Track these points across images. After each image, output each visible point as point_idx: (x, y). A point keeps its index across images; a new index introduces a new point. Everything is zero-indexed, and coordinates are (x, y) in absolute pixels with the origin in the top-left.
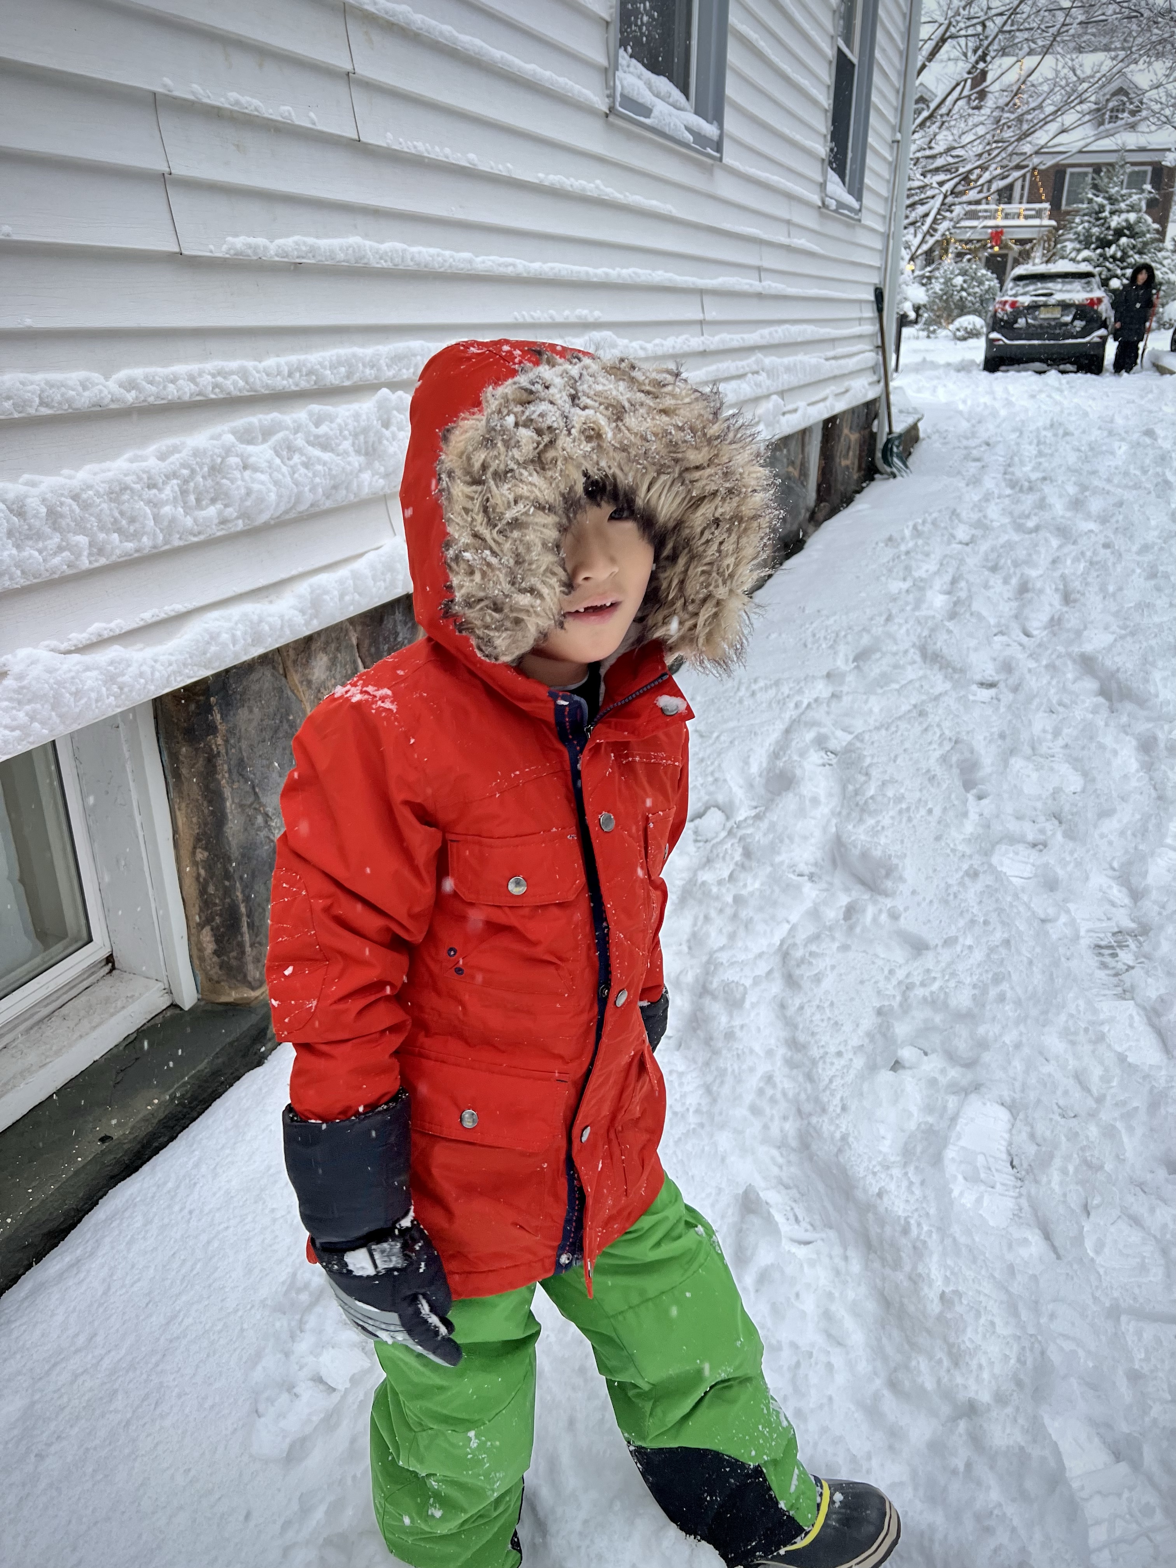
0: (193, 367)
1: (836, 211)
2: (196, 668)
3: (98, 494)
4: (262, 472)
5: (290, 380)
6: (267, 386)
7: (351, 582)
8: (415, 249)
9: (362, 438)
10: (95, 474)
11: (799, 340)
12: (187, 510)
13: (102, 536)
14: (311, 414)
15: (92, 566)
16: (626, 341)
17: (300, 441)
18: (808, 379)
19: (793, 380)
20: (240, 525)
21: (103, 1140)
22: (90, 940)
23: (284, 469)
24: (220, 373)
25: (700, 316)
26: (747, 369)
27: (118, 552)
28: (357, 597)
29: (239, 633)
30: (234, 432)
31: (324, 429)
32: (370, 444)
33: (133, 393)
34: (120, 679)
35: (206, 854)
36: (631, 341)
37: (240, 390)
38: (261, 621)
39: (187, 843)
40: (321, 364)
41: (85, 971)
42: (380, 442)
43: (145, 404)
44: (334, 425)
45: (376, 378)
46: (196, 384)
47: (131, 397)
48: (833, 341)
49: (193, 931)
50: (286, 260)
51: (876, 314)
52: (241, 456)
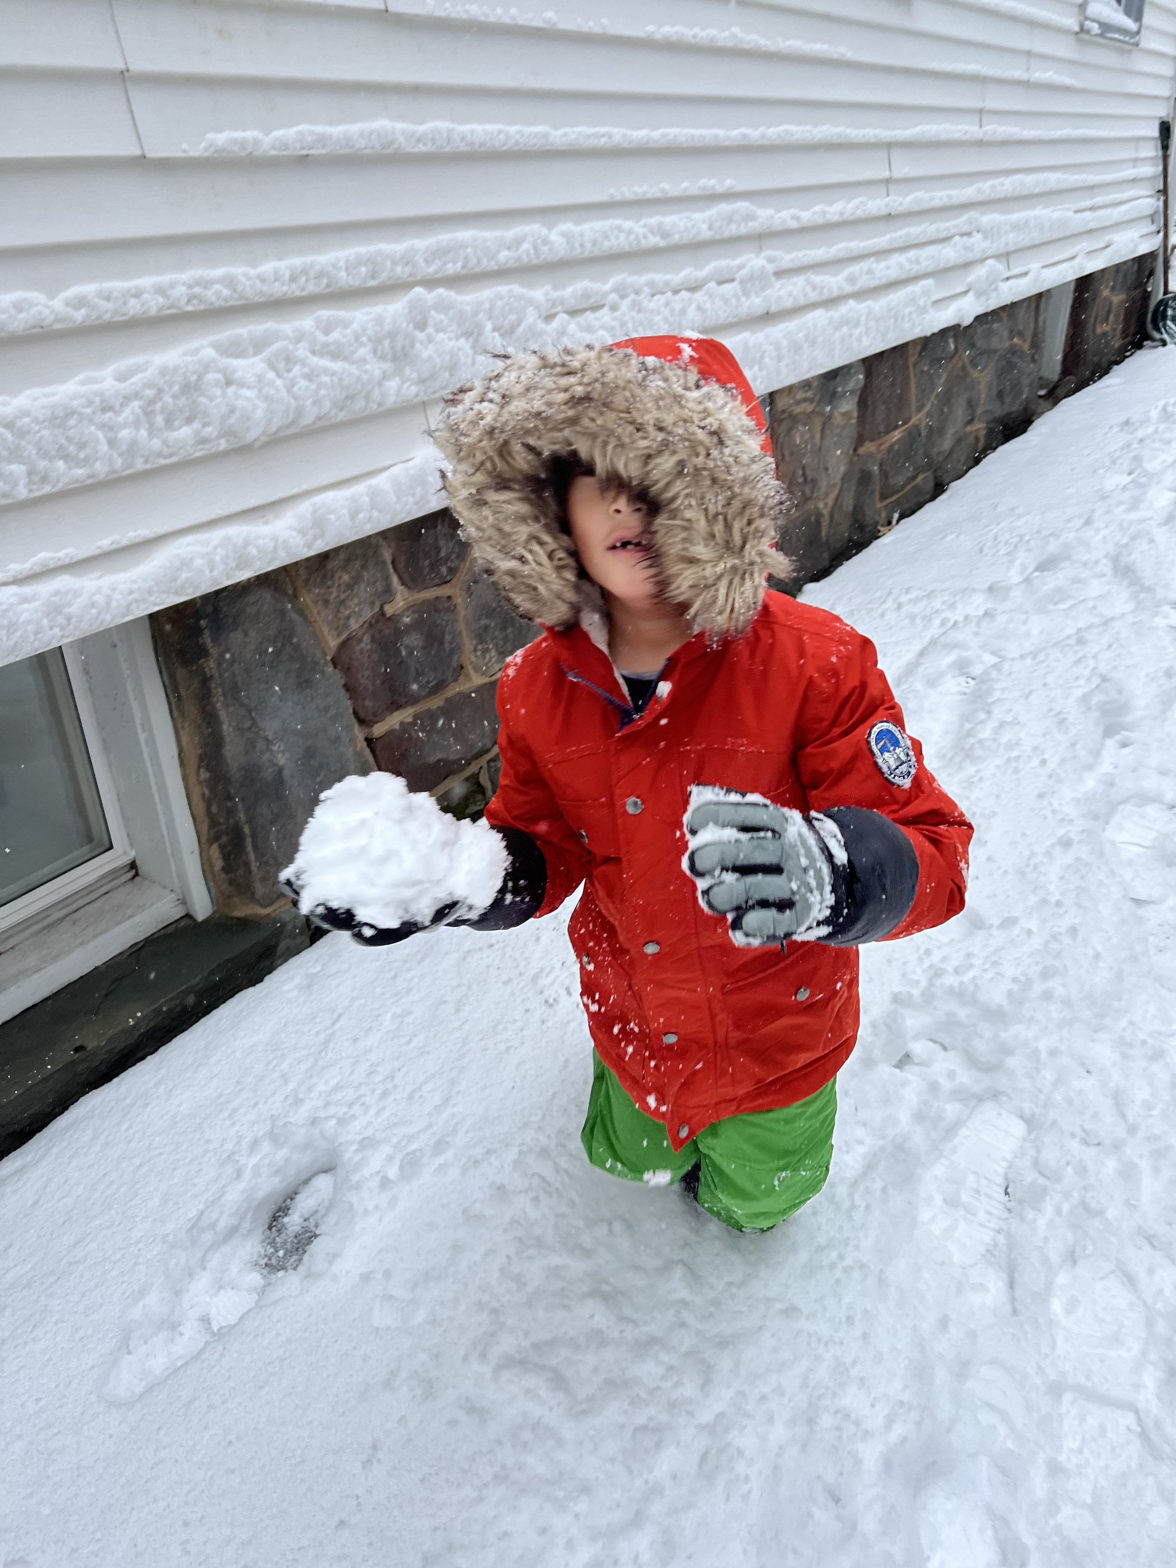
0: (165, 279)
1: (1101, 35)
2: (164, 596)
3: (36, 421)
4: (249, 388)
5: (294, 286)
6: (261, 293)
7: (367, 499)
8: (466, 128)
9: (386, 343)
10: (35, 399)
11: (1036, 191)
12: (153, 431)
13: (43, 464)
14: (318, 322)
15: (32, 495)
16: (770, 212)
17: (302, 351)
18: (1047, 237)
19: (1024, 239)
20: (223, 445)
21: (77, 1050)
22: (111, 847)
23: (279, 382)
24: (198, 283)
25: (886, 174)
26: (953, 231)
27: (65, 480)
28: (375, 514)
29: (218, 558)
30: (216, 346)
31: (335, 336)
32: (399, 348)
33: (83, 312)
34: (66, 610)
35: (208, 775)
36: (778, 211)
37: (226, 300)
38: (247, 544)
39: (193, 763)
40: (335, 266)
41: (102, 877)
42: (412, 345)
43: (99, 322)
44: (348, 332)
45: (410, 275)
46: (168, 297)
47: (79, 316)
48: (1091, 188)
49: (205, 847)
50: (286, 153)
51: (1160, 153)
52: (224, 372)
